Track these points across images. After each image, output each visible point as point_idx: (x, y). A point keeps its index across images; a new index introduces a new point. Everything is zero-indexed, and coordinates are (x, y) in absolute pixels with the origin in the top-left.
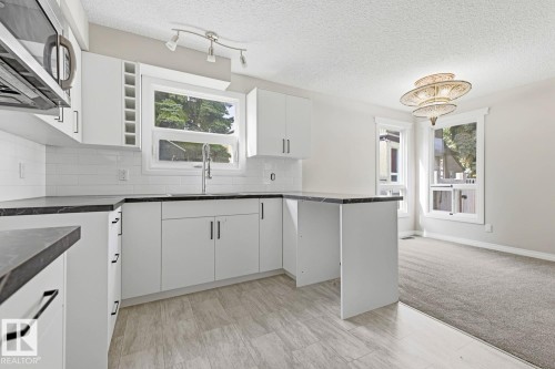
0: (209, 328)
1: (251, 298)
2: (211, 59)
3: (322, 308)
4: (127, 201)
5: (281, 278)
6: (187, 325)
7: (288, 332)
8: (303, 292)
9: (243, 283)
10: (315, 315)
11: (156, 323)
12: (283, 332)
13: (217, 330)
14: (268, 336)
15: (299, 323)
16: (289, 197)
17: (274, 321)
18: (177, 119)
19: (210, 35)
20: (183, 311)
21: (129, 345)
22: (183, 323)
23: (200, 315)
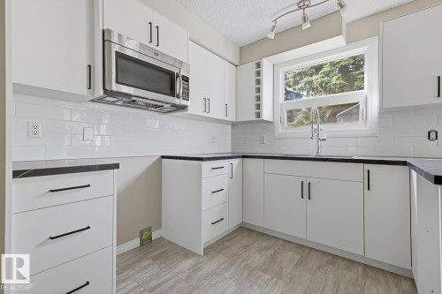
0: (265, 271)
2: (306, 26)
4: (243, 157)
11: (246, 246)
19: (303, 5)
20: (267, 249)
21: (224, 249)
22: (258, 257)
23: (273, 259)
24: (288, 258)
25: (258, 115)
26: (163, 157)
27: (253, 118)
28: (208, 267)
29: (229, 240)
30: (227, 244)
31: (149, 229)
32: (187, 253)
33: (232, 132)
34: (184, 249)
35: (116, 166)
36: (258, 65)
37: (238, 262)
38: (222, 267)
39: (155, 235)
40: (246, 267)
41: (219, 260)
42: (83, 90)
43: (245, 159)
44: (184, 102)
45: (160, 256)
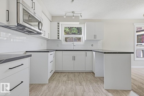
0: (69, 80)
1: (81, 76)
2: (73, 18)
3: (99, 84)
4: (56, 50)
5: (92, 73)
6: (65, 79)
7: (86, 87)
8: (96, 78)
9: (81, 72)
10: (96, 85)
11: (60, 77)
12: (85, 87)
13: (70, 81)
14: (80, 86)
15: (90, 86)
16: (93, 51)
17: (84, 83)
18: (75, 32)
19: (73, 12)
20: (65, 75)
21: (54, 79)
22: (64, 78)
23: (68, 77)
24: (71, 76)
25: (58, 38)
27: (56, 39)
28: (53, 85)
29: (53, 77)
30: (54, 78)
32: (43, 85)
33: (47, 42)
36: (58, 24)
37: (60, 81)
38: (57, 84)
40: (63, 81)
41: (55, 82)
44: (41, 32)
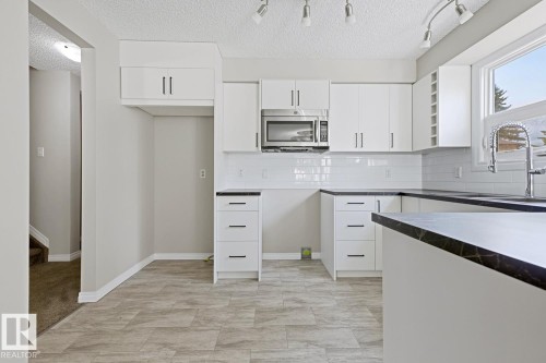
26: (321, 191)
27: (429, 145)
28: (333, 288)
31: (310, 249)
33: (422, 163)
34: (327, 271)
35: (258, 194)
39: (314, 256)
41: (347, 288)
42: (254, 149)
43: (404, 197)
44: (324, 144)
45: (308, 269)
